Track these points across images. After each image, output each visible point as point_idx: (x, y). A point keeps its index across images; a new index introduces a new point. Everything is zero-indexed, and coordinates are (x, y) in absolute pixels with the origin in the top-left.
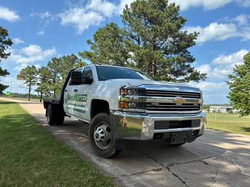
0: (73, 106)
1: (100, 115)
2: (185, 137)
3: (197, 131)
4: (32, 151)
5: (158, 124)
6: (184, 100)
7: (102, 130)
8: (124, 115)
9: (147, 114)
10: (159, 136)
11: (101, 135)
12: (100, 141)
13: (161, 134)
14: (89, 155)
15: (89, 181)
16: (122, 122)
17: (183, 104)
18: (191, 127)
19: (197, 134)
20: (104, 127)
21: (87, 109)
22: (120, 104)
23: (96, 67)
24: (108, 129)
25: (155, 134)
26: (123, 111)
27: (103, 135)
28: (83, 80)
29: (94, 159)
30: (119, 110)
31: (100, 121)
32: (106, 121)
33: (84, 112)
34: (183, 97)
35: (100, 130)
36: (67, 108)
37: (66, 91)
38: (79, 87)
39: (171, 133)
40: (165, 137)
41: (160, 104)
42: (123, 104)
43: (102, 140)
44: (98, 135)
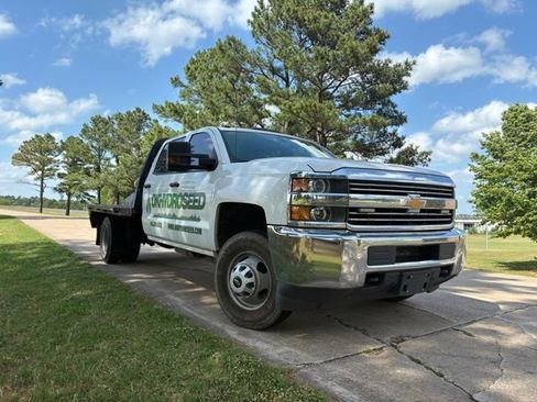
0: (168, 221)
1: (241, 236)
2: (427, 280)
3: (450, 267)
5: (375, 254)
6: (424, 202)
7: (248, 269)
8: (300, 235)
9: (354, 233)
10: (377, 279)
11: (245, 281)
12: (245, 293)
13: (381, 275)
14: (219, 325)
16: (297, 250)
17: (422, 211)
18: (437, 259)
19: (446, 273)
20: (250, 264)
21: (207, 224)
22: (291, 212)
23: (222, 132)
24: (261, 268)
25: (370, 276)
26: (296, 227)
27: (252, 280)
28: (196, 162)
29: (232, 332)
30: (288, 225)
31: (241, 249)
32: (255, 250)
33: (199, 231)
34: (422, 195)
35: (242, 269)
36: (153, 224)
37: (149, 186)
38: (181, 177)
39: (401, 272)
40: (388, 281)
41: (378, 210)
42: (298, 212)
43: (248, 290)
44: (240, 280)
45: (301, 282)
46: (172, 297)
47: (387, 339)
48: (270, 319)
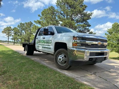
0: (41, 46)
1: (61, 49)
2: (101, 60)
3: (106, 57)
4: (26, 67)
5: (91, 54)
7: (62, 57)
8: (75, 49)
9: (87, 49)
10: (91, 59)
11: (62, 59)
12: (62, 62)
13: (92, 59)
14: (55, 68)
15: (64, 80)
16: (74, 53)
17: (101, 45)
18: (103, 55)
19: (105, 59)
20: (63, 56)
21: (52, 47)
22: (73, 45)
23: (55, 27)
24: (65, 56)
25: (90, 59)
27: (63, 59)
28: (49, 33)
30: (72, 47)
31: (60, 52)
32: (63, 52)
33: (50, 48)
34: (101, 42)
35: (61, 56)
36: (38, 47)
37: (37, 38)
38: (46, 37)
39: (96, 58)
40: (93, 60)
41: (92, 44)
42: (75, 44)
43: (62, 61)
44: (60, 59)
45: (75, 60)
46: (43, 63)
47: (92, 72)
48: (67, 68)
